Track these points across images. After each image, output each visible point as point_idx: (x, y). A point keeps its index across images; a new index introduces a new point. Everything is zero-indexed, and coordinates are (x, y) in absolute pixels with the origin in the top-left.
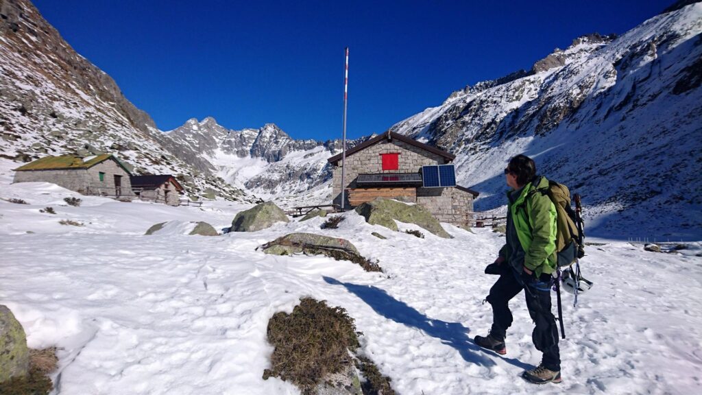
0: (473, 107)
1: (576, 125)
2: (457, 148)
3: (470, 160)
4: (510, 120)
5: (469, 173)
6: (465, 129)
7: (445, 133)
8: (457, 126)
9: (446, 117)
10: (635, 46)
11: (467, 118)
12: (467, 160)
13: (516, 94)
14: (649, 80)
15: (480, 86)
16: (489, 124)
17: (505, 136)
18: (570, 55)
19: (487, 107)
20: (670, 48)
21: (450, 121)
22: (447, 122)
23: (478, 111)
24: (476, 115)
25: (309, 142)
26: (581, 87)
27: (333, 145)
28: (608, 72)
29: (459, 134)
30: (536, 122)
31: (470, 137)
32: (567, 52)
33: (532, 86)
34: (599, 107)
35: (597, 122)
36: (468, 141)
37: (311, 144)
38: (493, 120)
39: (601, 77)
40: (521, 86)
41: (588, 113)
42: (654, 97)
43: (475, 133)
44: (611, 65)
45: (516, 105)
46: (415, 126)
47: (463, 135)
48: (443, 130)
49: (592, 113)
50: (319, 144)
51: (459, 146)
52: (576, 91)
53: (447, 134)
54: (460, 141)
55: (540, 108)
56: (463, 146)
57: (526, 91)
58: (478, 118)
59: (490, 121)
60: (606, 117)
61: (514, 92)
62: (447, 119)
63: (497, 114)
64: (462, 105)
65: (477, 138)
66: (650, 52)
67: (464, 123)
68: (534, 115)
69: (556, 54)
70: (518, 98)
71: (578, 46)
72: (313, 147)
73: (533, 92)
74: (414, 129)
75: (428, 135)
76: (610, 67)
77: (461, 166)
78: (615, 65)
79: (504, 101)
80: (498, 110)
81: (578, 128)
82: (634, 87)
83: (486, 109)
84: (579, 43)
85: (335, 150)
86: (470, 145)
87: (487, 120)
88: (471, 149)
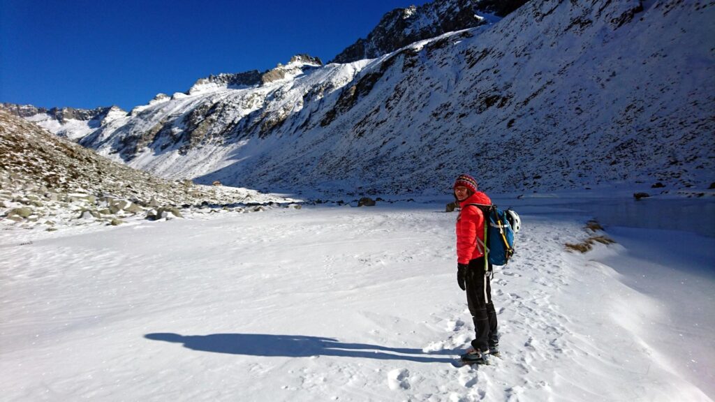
0: (218, 108)
1: (281, 134)
2: (208, 140)
3: (218, 150)
4: (244, 123)
5: (218, 160)
6: (213, 125)
7: (197, 126)
8: (207, 122)
9: (197, 112)
10: (315, 86)
11: (214, 117)
12: (216, 150)
13: (249, 103)
14: (317, 112)
15: (223, 77)
16: (230, 124)
17: (241, 135)
18: (288, 70)
19: (229, 110)
20: (330, 92)
21: (200, 117)
22: (199, 117)
23: (221, 112)
24: (220, 116)
25: (25, 107)
26: (285, 109)
27: (62, 114)
28: (300, 102)
29: (209, 129)
30: (259, 129)
31: (217, 132)
32: (287, 67)
33: (259, 98)
34: (293, 125)
35: (290, 134)
36: (215, 135)
37: (28, 110)
38: (233, 121)
39: (296, 104)
40: (251, 98)
41: (287, 128)
42: (315, 125)
43: (220, 130)
44: (302, 97)
45: (247, 112)
46: (169, 114)
47: (212, 130)
48: (196, 123)
49: (289, 128)
50: (41, 111)
51: (210, 138)
52: (282, 112)
53: (199, 128)
54: (209, 134)
55: (262, 119)
56: (212, 139)
57: (255, 101)
58: (222, 118)
59: (230, 122)
60: (294, 132)
61: (247, 102)
62: (198, 115)
63: (236, 118)
64: (209, 105)
65: (222, 134)
66: (320, 94)
67: (212, 121)
68: (258, 123)
69: (279, 69)
70: (250, 107)
71: (294, 62)
72: (33, 114)
73: (260, 103)
74: (169, 117)
75: (183, 125)
76: (301, 99)
77: (212, 154)
78: (304, 97)
79: (240, 107)
80: (236, 114)
81: (281, 137)
82: (310, 115)
83: (227, 112)
84: (295, 60)
85: (65, 119)
86: (217, 139)
87: (229, 121)
88: (218, 142)
